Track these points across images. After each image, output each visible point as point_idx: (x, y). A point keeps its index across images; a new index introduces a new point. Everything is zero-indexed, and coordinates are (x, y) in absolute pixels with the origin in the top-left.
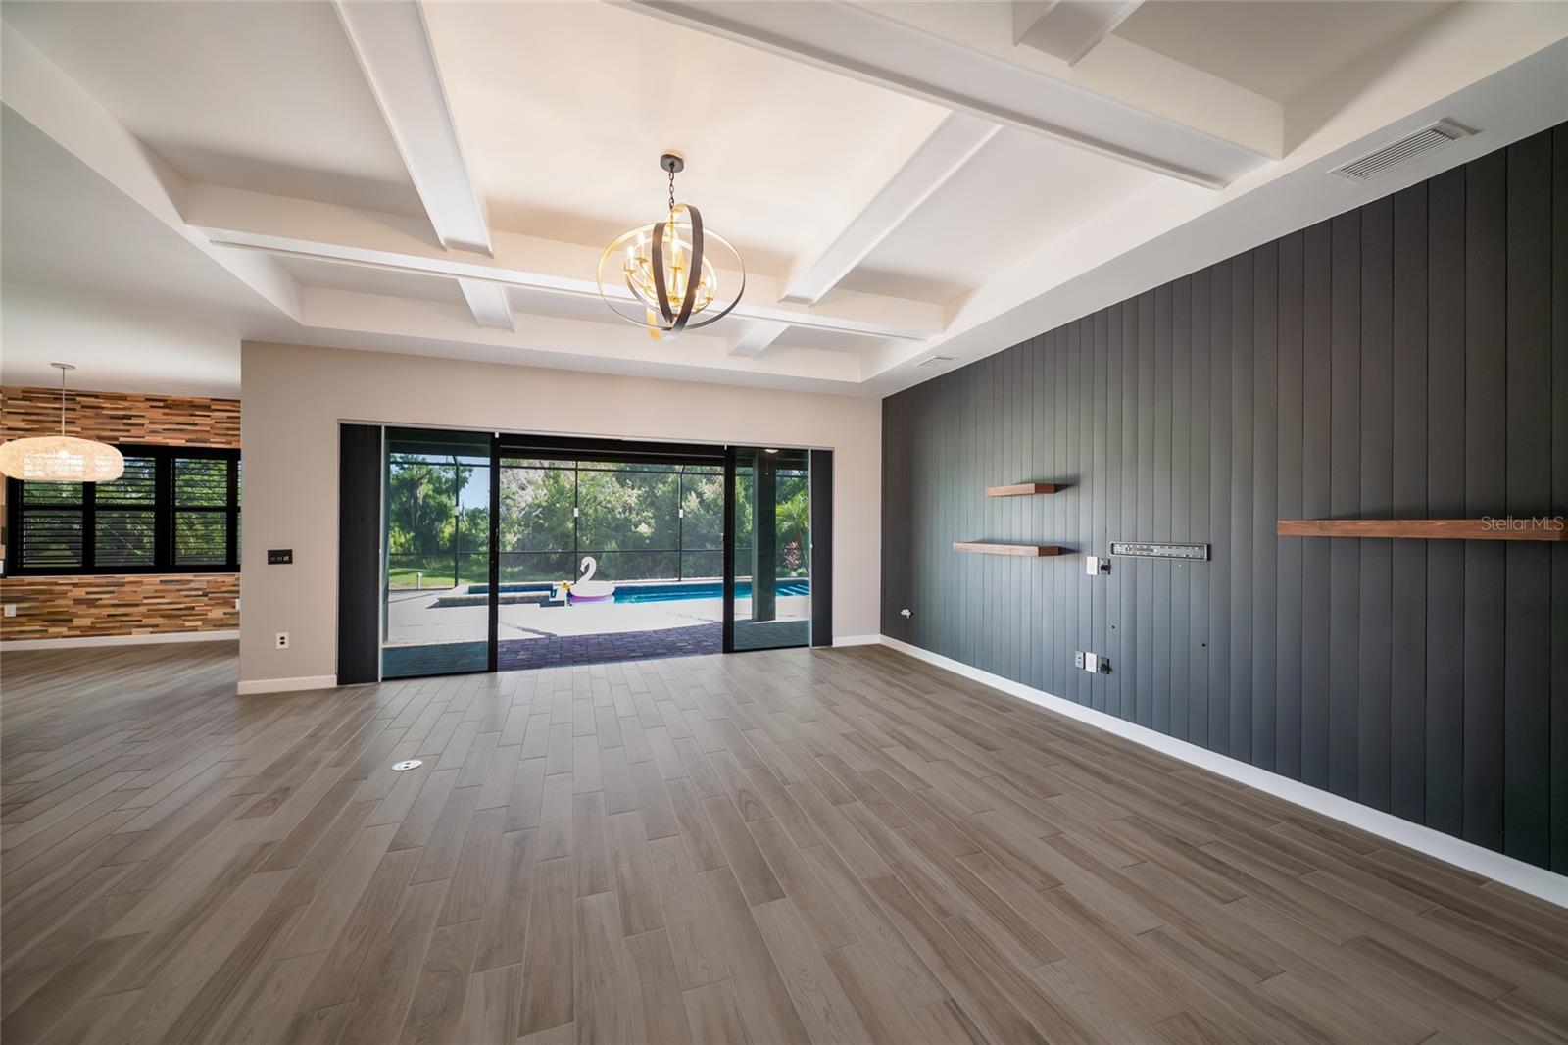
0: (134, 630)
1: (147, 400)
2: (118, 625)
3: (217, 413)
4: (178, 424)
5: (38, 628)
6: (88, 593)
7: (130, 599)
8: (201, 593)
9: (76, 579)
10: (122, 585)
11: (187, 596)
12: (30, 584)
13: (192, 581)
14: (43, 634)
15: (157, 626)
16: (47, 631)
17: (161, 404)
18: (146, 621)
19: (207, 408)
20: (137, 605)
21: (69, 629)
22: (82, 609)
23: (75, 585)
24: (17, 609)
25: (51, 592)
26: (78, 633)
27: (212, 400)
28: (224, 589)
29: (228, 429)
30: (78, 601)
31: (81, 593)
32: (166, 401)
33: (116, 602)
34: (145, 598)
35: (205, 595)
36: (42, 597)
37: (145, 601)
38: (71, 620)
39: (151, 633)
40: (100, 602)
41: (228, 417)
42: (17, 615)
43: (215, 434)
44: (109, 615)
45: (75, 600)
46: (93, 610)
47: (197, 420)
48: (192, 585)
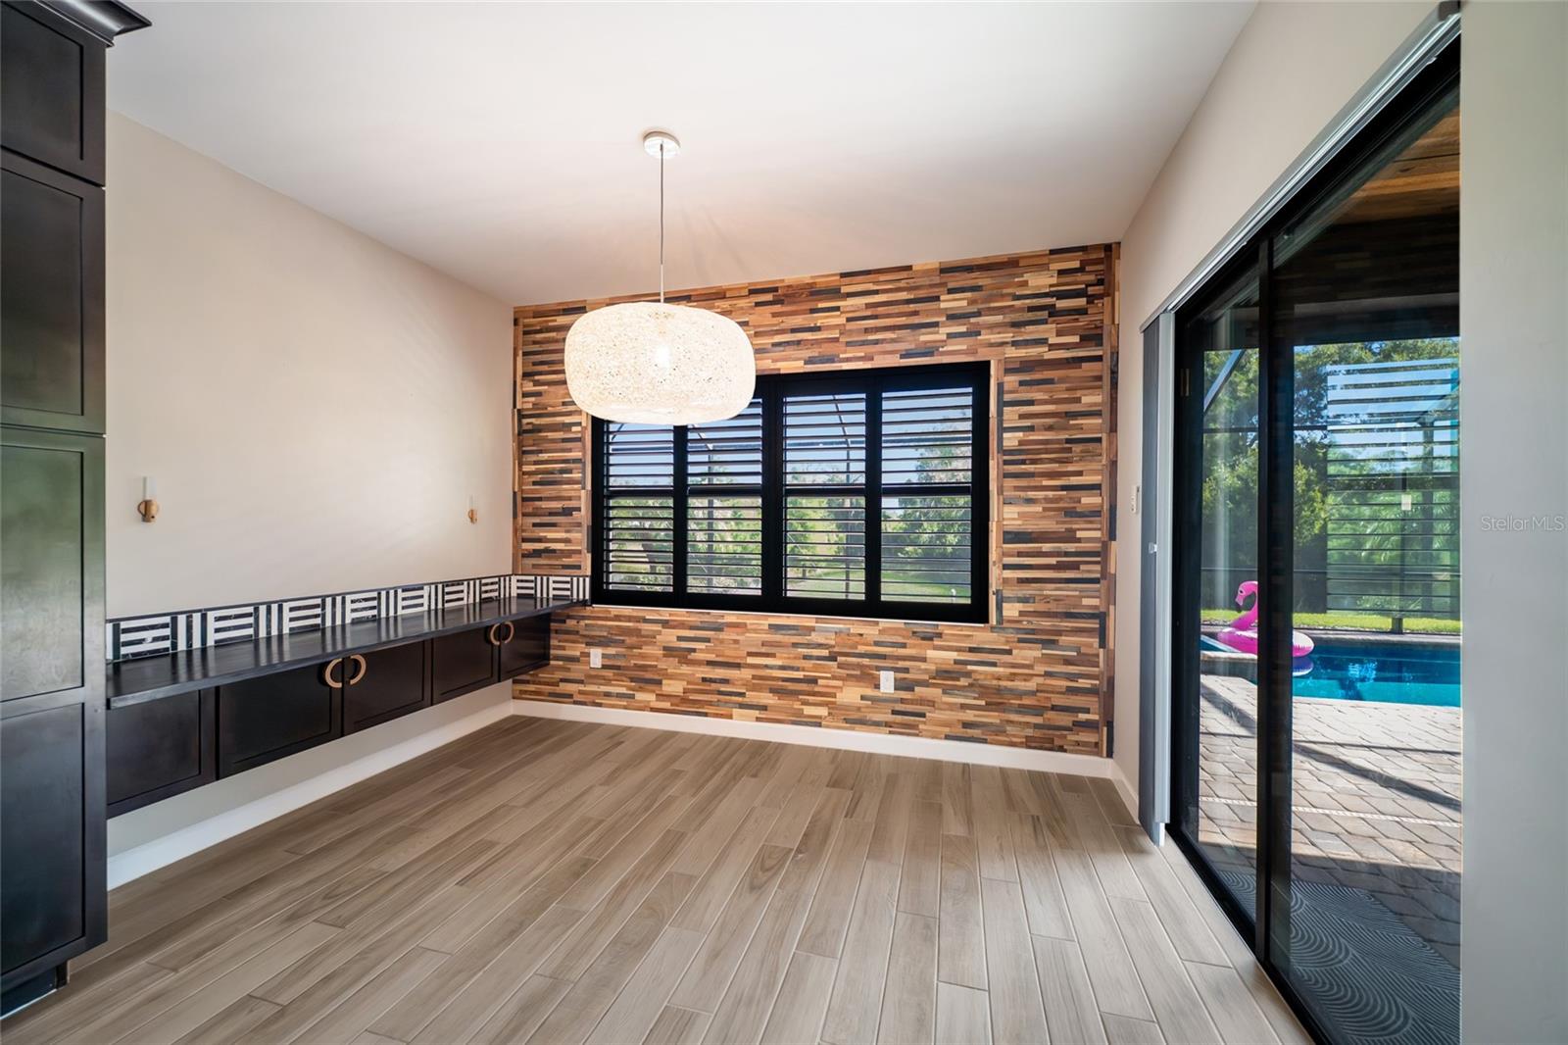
0: (736, 711)
1: (753, 292)
2: (715, 698)
3: (851, 301)
4: (794, 331)
5: (623, 690)
6: (680, 639)
7: (730, 653)
8: (825, 653)
9: (665, 613)
10: (719, 628)
11: (805, 657)
12: (617, 618)
13: (813, 629)
14: (628, 701)
15: (764, 708)
16: (632, 697)
17: (769, 297)
18: (752, 697)
19: (834, 293)
20: (738, 666)
21: (661, 696)
22: (670, 665)
23: (666, 624)
24: (604, 656)
25: (637, 632)
26: (667, 705)
27: (843, 275)
28: (861, 649)
29: (867, 331)
30: (669, 651)
31: (670, 637)
32: (775, 290)
33: (712, 657)
34: (750, 654)
35: (832, 658)
36: (629, 640)
37: (750, 660)
38: (659, 683)
39: (758, 719)
40: (693, 656)
41: (868, 306)
42: (604, 667)
43: (848, 344)
44: (704, 680)
45: (665, 648)
46: (685, 669)
47: (820, 319)
48: (815, 637)
